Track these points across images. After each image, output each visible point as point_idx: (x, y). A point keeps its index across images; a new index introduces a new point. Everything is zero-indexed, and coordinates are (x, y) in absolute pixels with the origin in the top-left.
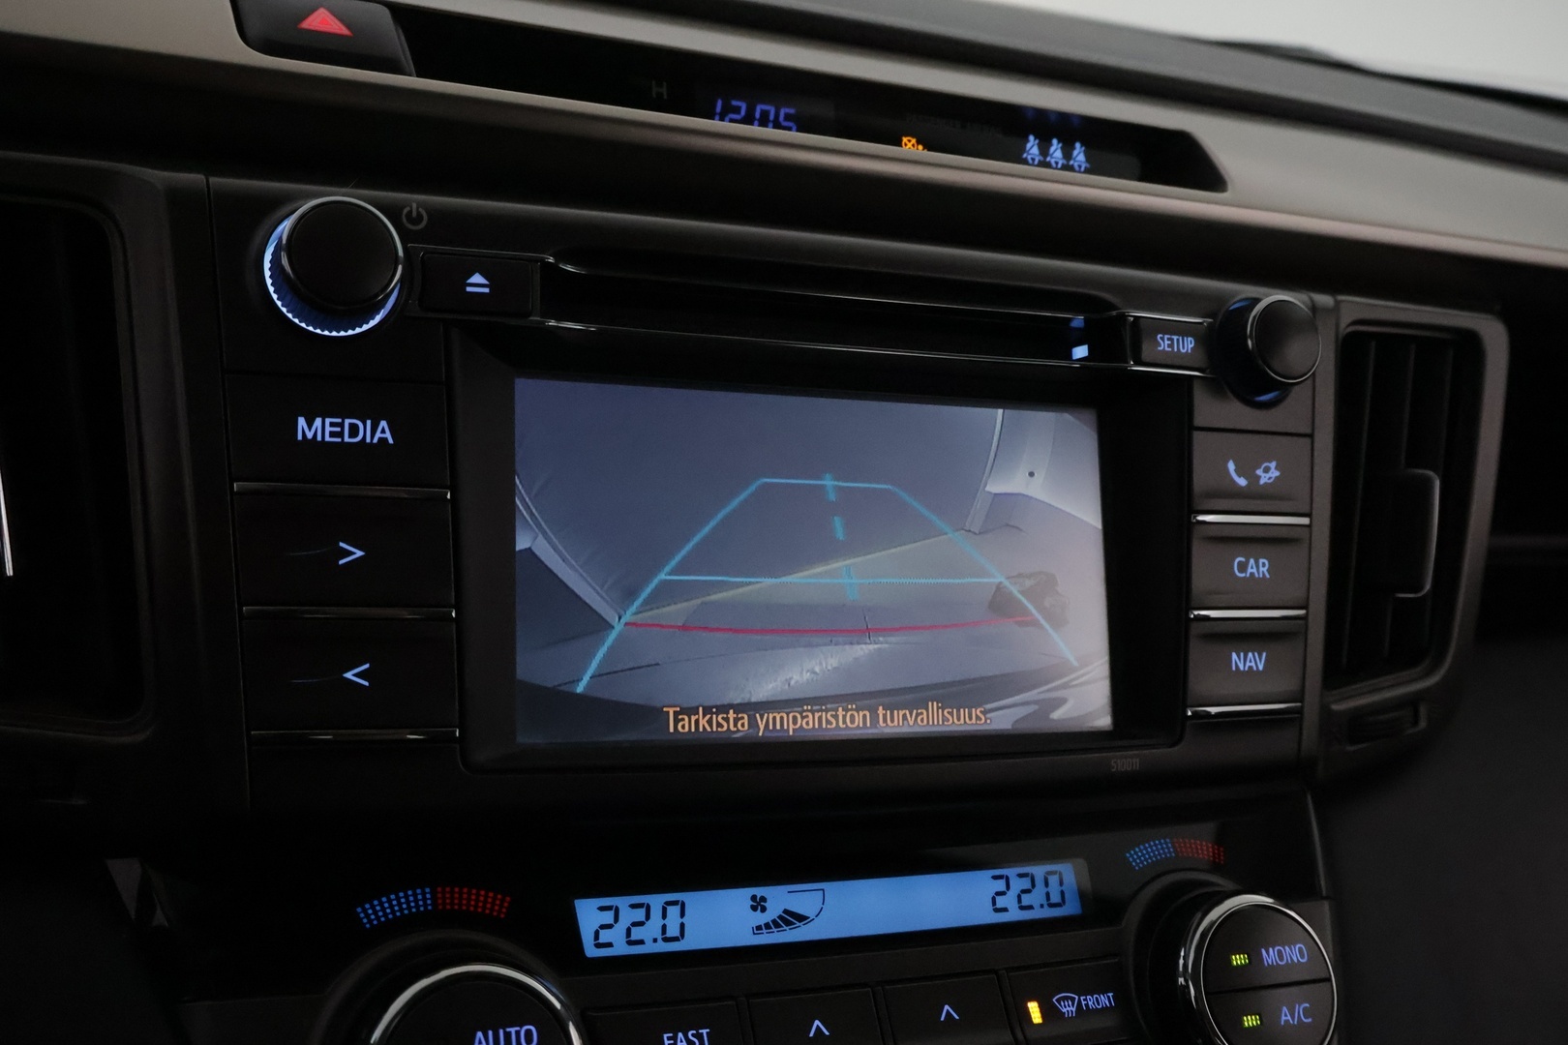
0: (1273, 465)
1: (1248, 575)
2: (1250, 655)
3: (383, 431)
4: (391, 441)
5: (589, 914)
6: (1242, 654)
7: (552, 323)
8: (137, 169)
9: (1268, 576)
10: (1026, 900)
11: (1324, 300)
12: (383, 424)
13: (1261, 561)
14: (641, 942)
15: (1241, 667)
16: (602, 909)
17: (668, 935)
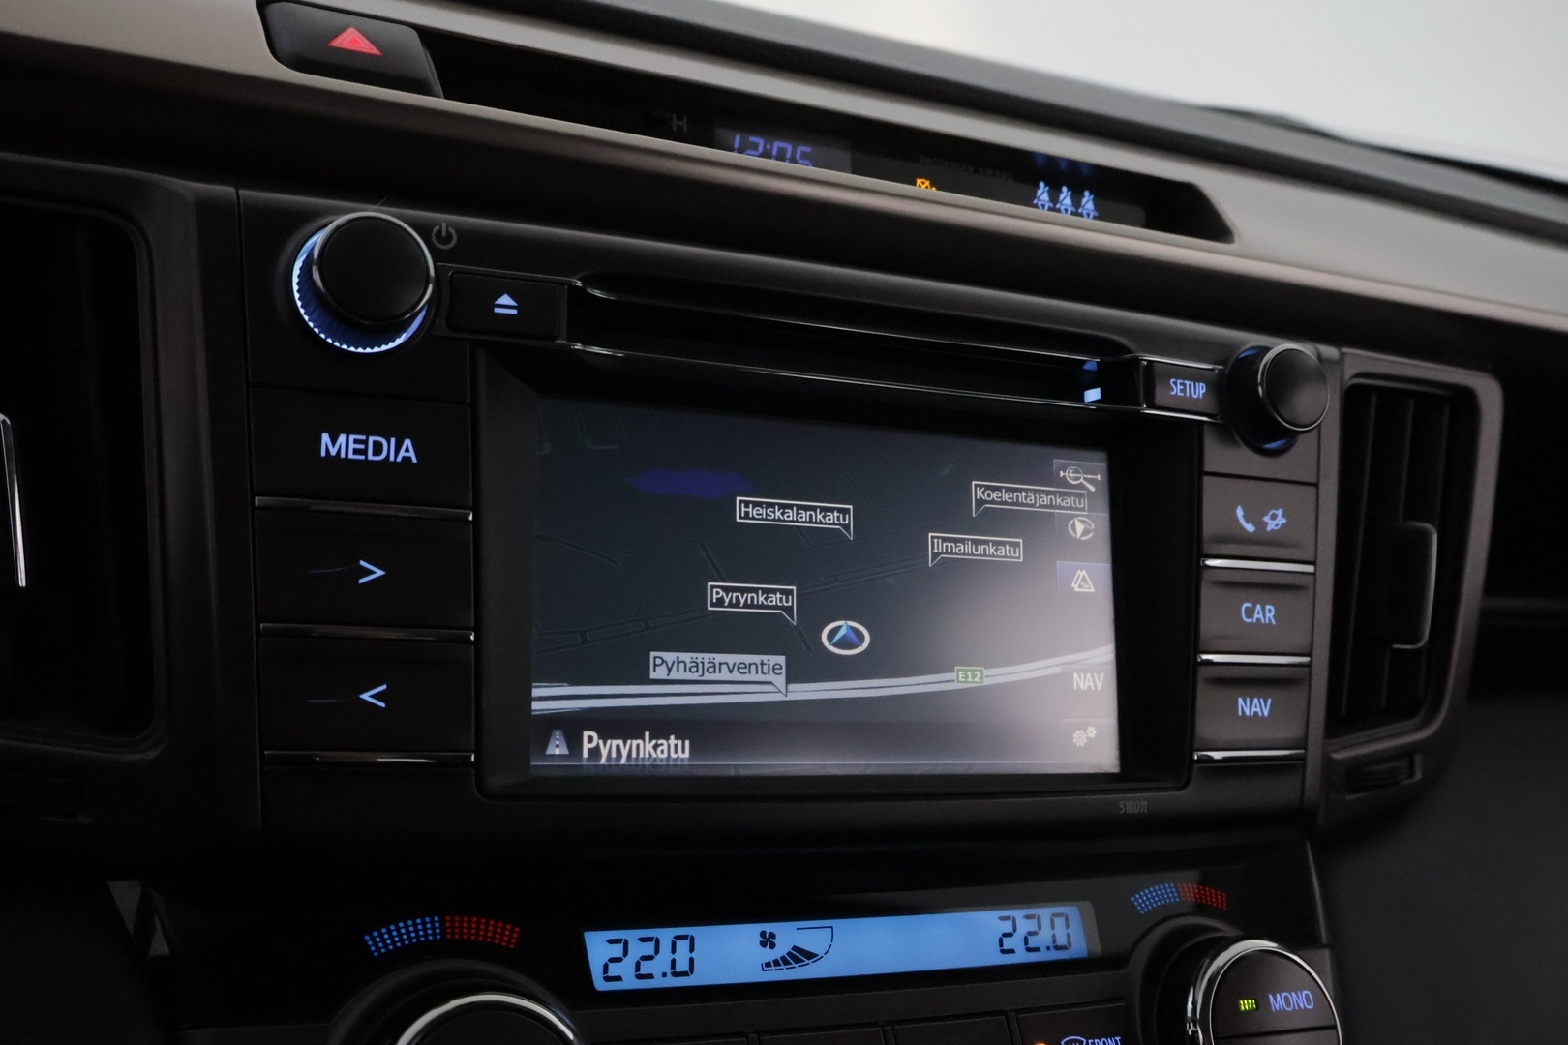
0: (1280, 512)
1: (1255, 621)
2: (1256, 700)
3: (407, 450)
4: (414, 460)
5: (598, 946)
6: (1248, 700)
7: (578, 347)
8: (167, 179)
9: (1273, 622)
10: (1033, 942)
11: (1330, 352)
12: (407, 442)
13: (1268, 607)
14: (650, 976)
15: (1247, 713)
16: (611, 942)
17: (678, 970)
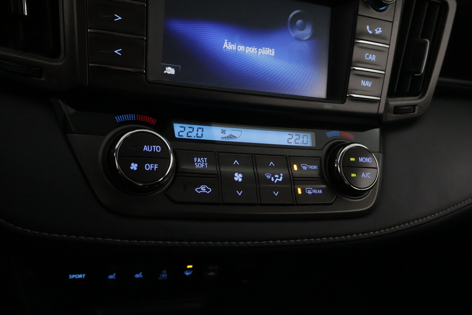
0: (380, 29)
1: (369, 59)
2: (367, 82)
5: (177, 128)
6: (365, 81)
9: (375, 60)
10: (297, 141)
13: (373, 56)
14: (191, 136)
15: (364, 85)
16: (181, 127)
17: (198, 136)
